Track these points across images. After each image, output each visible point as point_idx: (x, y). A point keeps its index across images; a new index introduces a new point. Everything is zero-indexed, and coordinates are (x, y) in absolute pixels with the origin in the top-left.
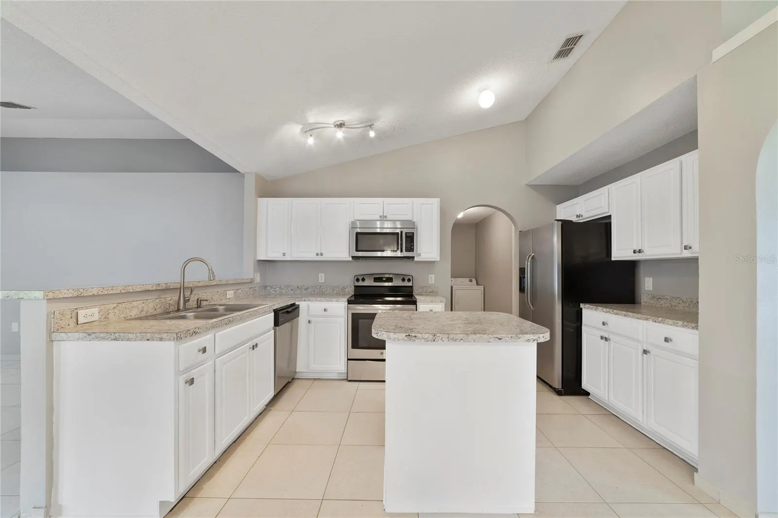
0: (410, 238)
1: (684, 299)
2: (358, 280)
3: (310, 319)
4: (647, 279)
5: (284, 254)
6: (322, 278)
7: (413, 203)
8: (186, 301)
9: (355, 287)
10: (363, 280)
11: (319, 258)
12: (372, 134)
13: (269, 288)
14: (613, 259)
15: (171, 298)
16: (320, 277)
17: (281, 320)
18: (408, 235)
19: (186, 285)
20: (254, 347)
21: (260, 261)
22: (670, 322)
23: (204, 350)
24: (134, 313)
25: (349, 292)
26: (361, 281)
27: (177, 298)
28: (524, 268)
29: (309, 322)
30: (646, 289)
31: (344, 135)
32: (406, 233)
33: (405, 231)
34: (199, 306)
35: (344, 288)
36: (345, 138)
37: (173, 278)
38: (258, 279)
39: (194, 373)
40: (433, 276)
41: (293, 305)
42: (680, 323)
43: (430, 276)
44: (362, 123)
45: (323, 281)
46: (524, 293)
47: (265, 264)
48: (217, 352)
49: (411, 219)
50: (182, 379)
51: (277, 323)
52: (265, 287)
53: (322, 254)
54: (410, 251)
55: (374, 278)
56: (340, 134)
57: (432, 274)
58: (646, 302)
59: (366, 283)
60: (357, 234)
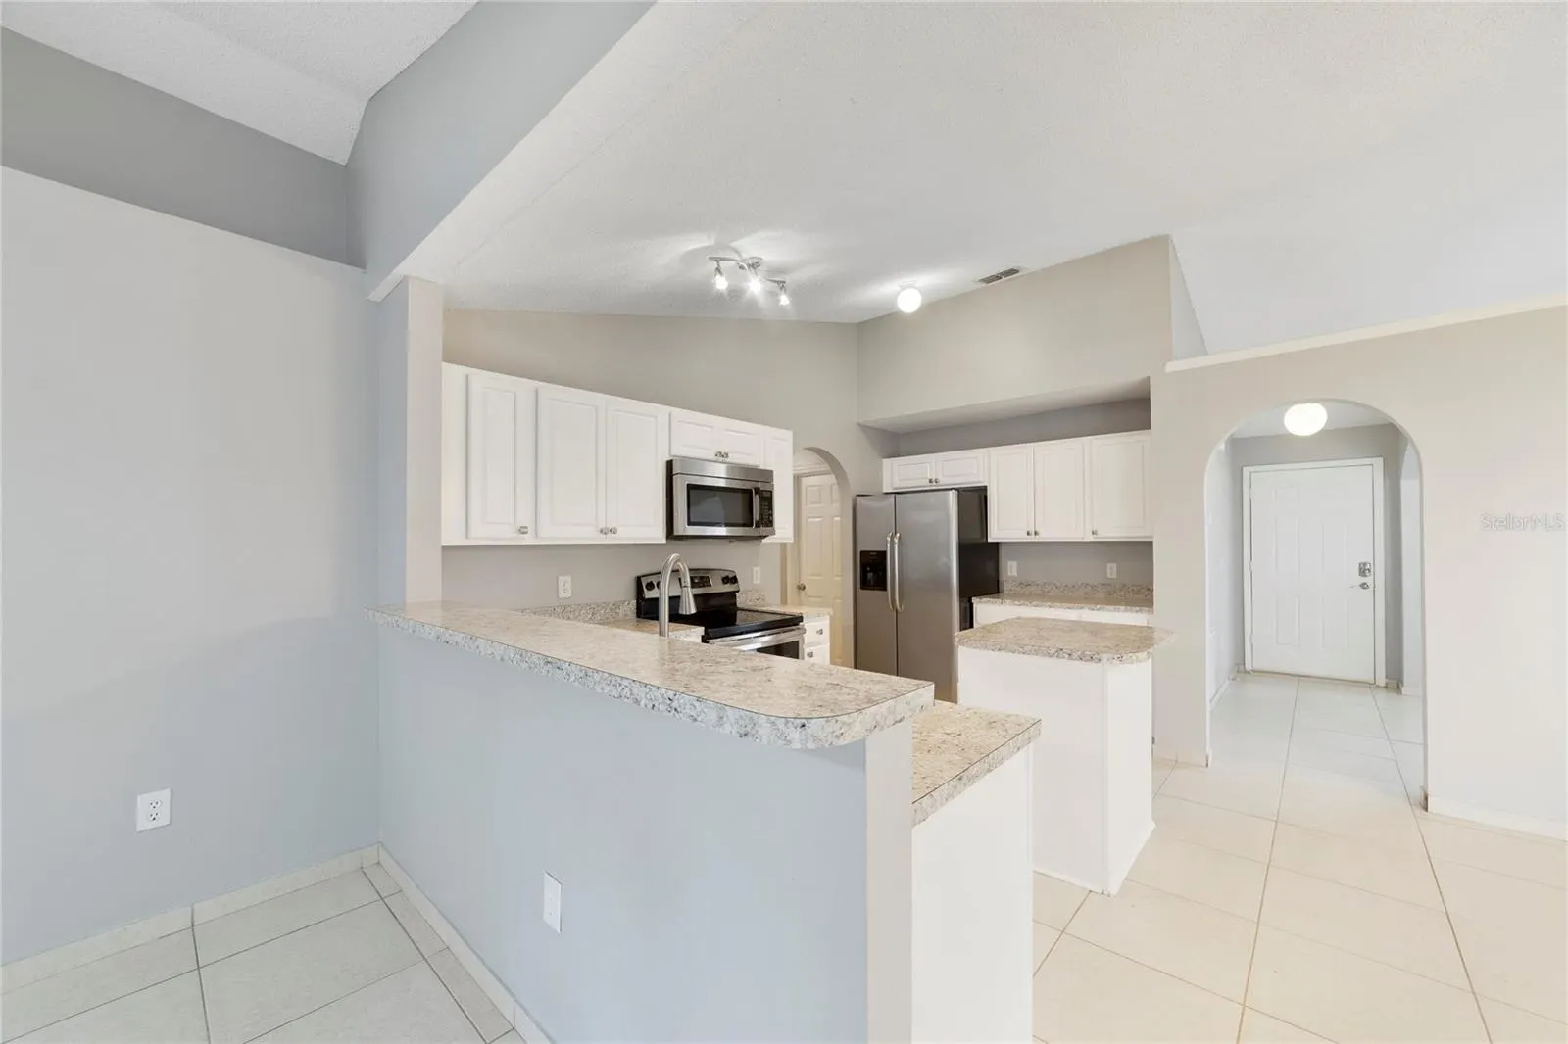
0: (768, 501)
1: (1059, 584)
2: (650, 586)
4: (1009, 563)
5: (522, 531)
6: (566, 587)
11: (608, 538)
12: (784, 301)
14: (989, 540)
16: (561, 585)
18: (765, 494)
22: (1112, 608)
25: (626, 615)
26: (655, 588)
28: (884, 553)
30: (1009, 574)
32: (762, 492)
33: (760, 487)
35: (617, 606)
40: (759, 570)
42: (1122, 608)
43: (755, 569)
45: (569, 594)
46: (885, 589)
53: (612, 531)
54: (767, 526)
56: (756, 286)
57: (756, 566)
58: (1011, 590)
60: (689, 487)
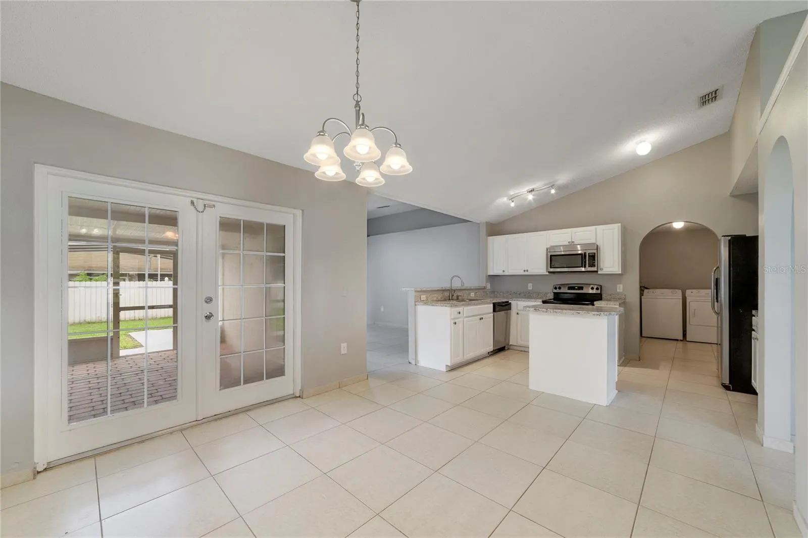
0: (593, 257)
2: (556, 288)
3: (518, 312)
5: (504, 271)
6: (530, 287)
7: (596, 229)
8: (452, 296)
9: (554, 293)
10: (560, 288)
11: (526, 273)
12: (553, 191)
13: (496, 293)
15: (447, 294)
17: (497, 309)
18: (590, 254)
19: (452, 288)
20: (481, 319)
21: (489, 276)
23: (460, 313)
24: (435, 299)
25: (550, 297)
26: (558, 289)
27: (449, 294)
29: (517, 314)
31: (534, 197)
32: (589, 253)
33: (587, 252)
34: (458, 299)
35: (544, 294)
36: (534, 199)
37: (447, 285)
38: (489, 286)
39: (456, 321)
40: (621, 286)
41: (508, 302)
43: (618, 286)
44: (545, 185)
45: (531, 289)
47: (493, 278)
48: (465, 316)
49: (594, 242)
50: (453, 322)
51: (494, 311)
52: (494, 292)
53: (527, 271)
54: (592, 267)
55: (568, 287)
56: (530, 197)
57: (619, 284)
59: (562, 290)
60: (551, 256)
